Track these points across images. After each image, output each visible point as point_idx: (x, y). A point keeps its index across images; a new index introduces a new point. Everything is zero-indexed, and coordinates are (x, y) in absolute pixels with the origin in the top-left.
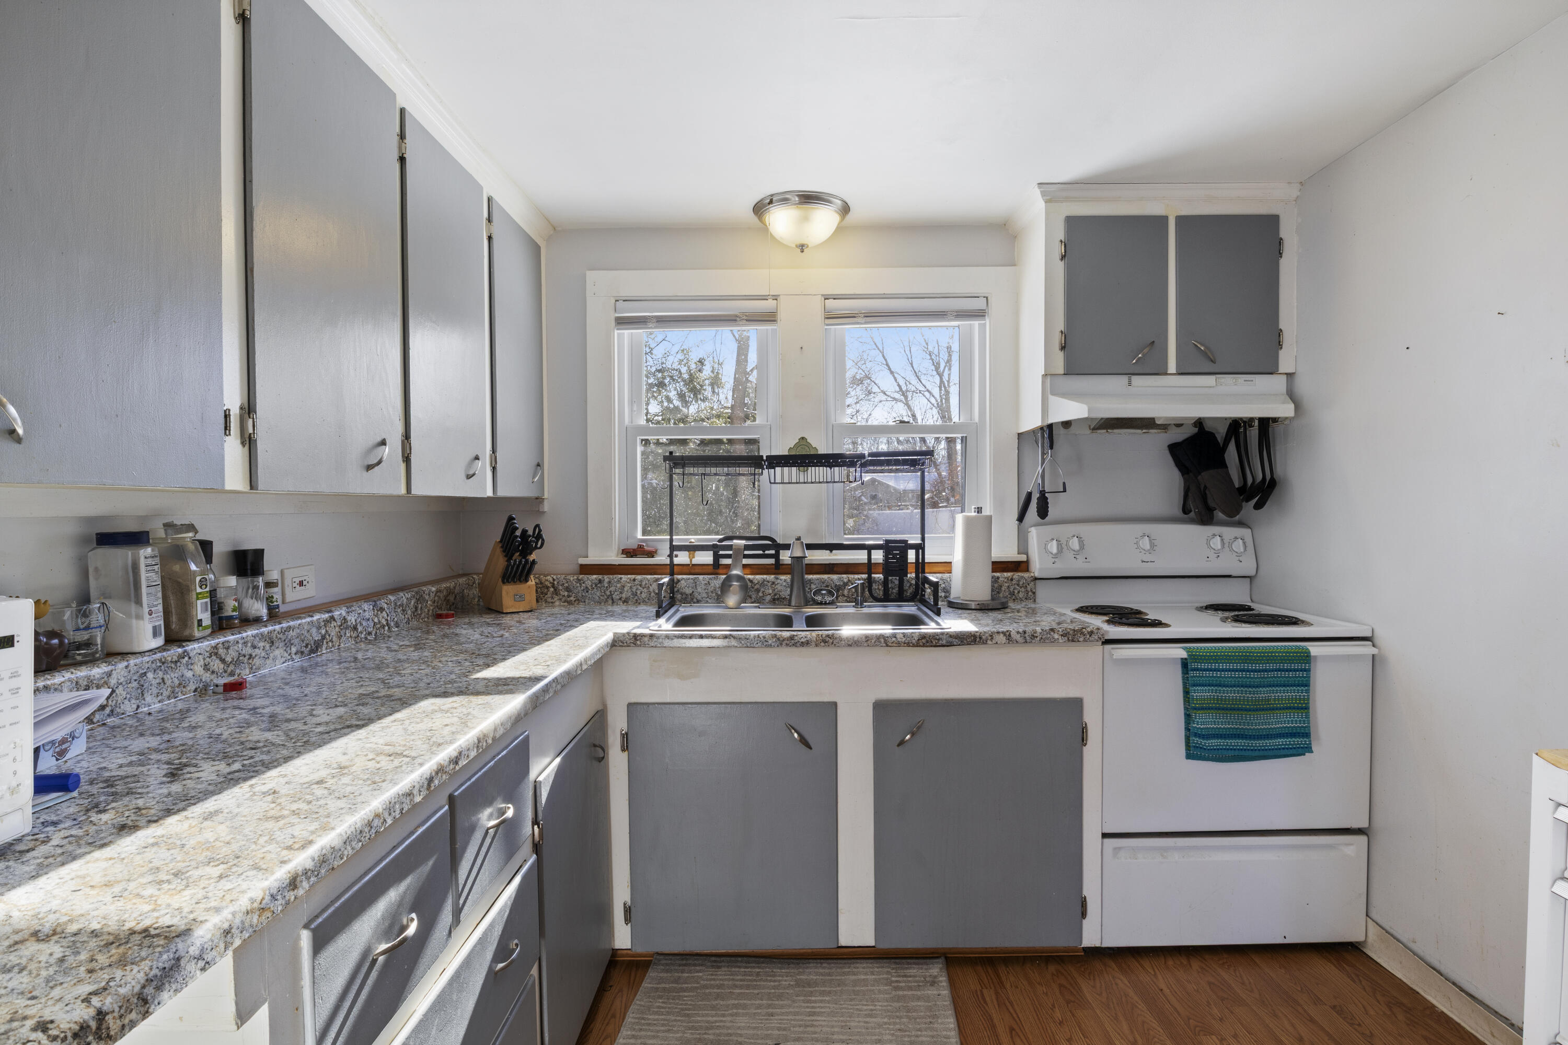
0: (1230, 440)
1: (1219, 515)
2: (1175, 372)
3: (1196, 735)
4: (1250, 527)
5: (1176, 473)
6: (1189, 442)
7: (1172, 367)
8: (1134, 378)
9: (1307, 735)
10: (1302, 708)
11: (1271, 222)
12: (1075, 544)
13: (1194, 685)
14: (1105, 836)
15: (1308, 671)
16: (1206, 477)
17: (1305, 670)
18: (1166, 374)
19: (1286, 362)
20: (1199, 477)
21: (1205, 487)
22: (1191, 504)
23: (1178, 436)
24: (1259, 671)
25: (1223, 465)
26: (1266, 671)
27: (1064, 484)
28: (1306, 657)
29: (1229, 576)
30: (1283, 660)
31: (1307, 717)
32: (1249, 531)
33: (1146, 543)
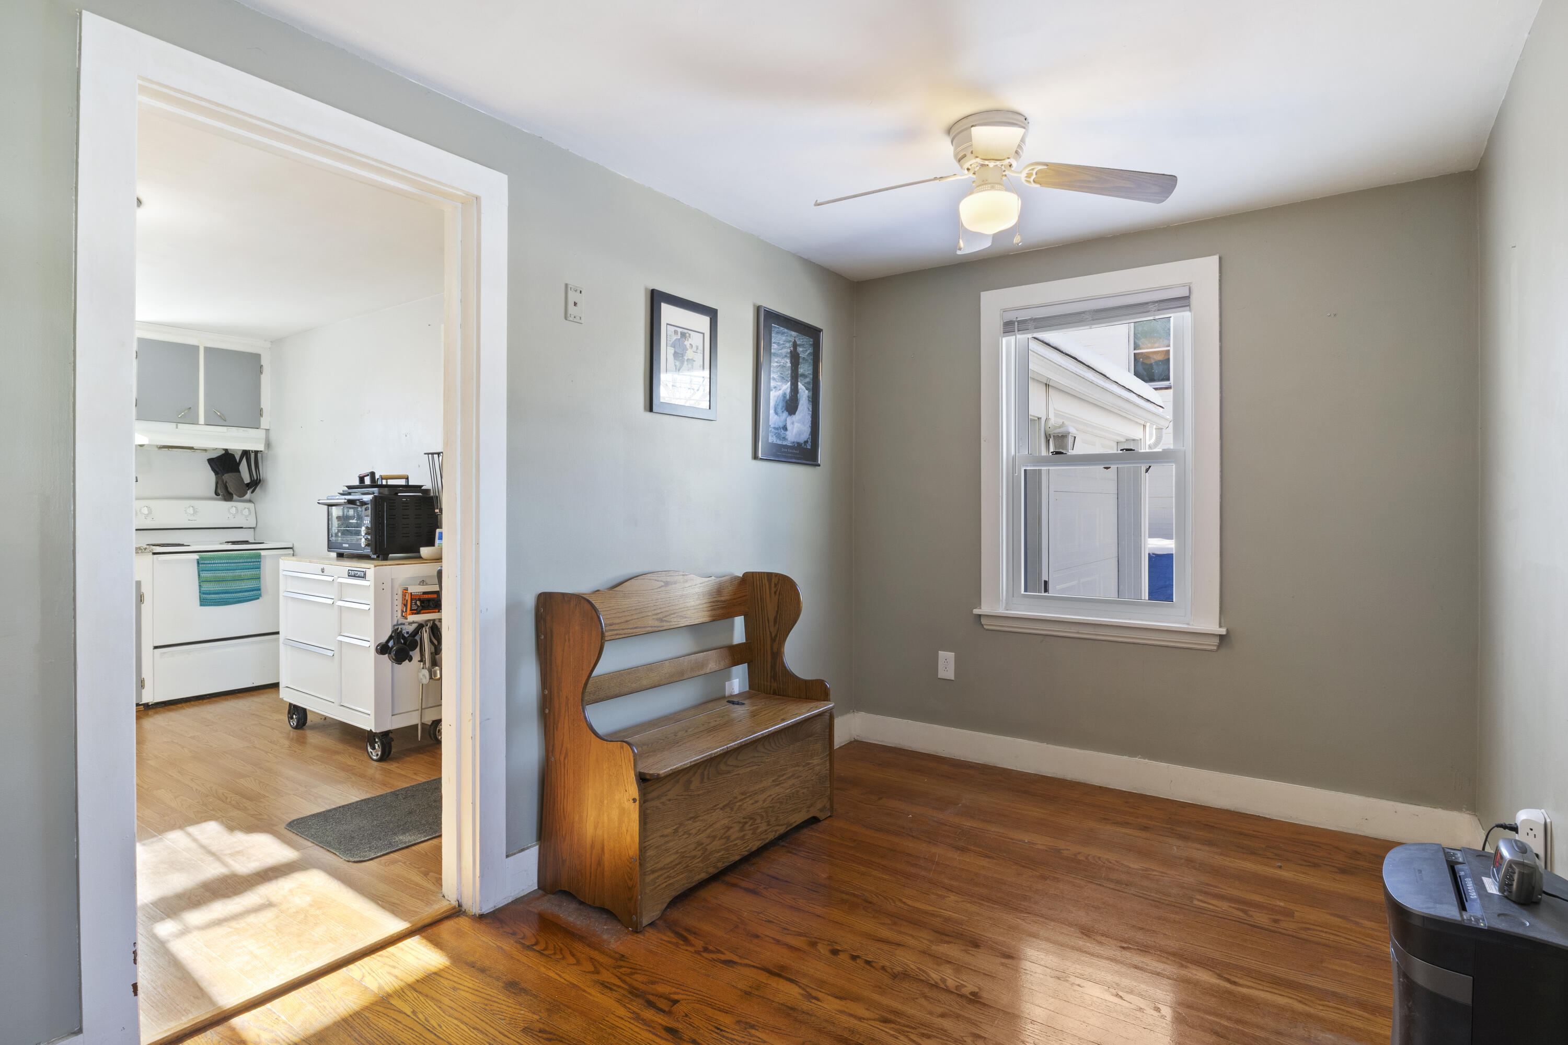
0: (243, 458)
1: (235, 497)
2: (203, 424)
3: (203, 593)
4: (253, 503)
5: (212, 474)
6: (219, 458)
7: (202, 420)
8: (179, 424)
9: (259, 590)
10: (257, 578)
11: (257, 357)
12: (145, 511)
13: (203, 571)
14: (156, 648)
15: (260, 562)
16: (226, 477)
17: (259, 562)
18: (198, 424)
19: (265, 422)
20: (223, 477)
21: (226, 482)
22: (219, 491)
23: (214, 455)
24: (236, 563)
25: (238, 471)
26: (240, 563)
27: (136, 477)
28: (259, 556)
29: (242, 528)
30: (247, 558)
31: (260, 582)
32: (253, 504)
33: (191, 511)
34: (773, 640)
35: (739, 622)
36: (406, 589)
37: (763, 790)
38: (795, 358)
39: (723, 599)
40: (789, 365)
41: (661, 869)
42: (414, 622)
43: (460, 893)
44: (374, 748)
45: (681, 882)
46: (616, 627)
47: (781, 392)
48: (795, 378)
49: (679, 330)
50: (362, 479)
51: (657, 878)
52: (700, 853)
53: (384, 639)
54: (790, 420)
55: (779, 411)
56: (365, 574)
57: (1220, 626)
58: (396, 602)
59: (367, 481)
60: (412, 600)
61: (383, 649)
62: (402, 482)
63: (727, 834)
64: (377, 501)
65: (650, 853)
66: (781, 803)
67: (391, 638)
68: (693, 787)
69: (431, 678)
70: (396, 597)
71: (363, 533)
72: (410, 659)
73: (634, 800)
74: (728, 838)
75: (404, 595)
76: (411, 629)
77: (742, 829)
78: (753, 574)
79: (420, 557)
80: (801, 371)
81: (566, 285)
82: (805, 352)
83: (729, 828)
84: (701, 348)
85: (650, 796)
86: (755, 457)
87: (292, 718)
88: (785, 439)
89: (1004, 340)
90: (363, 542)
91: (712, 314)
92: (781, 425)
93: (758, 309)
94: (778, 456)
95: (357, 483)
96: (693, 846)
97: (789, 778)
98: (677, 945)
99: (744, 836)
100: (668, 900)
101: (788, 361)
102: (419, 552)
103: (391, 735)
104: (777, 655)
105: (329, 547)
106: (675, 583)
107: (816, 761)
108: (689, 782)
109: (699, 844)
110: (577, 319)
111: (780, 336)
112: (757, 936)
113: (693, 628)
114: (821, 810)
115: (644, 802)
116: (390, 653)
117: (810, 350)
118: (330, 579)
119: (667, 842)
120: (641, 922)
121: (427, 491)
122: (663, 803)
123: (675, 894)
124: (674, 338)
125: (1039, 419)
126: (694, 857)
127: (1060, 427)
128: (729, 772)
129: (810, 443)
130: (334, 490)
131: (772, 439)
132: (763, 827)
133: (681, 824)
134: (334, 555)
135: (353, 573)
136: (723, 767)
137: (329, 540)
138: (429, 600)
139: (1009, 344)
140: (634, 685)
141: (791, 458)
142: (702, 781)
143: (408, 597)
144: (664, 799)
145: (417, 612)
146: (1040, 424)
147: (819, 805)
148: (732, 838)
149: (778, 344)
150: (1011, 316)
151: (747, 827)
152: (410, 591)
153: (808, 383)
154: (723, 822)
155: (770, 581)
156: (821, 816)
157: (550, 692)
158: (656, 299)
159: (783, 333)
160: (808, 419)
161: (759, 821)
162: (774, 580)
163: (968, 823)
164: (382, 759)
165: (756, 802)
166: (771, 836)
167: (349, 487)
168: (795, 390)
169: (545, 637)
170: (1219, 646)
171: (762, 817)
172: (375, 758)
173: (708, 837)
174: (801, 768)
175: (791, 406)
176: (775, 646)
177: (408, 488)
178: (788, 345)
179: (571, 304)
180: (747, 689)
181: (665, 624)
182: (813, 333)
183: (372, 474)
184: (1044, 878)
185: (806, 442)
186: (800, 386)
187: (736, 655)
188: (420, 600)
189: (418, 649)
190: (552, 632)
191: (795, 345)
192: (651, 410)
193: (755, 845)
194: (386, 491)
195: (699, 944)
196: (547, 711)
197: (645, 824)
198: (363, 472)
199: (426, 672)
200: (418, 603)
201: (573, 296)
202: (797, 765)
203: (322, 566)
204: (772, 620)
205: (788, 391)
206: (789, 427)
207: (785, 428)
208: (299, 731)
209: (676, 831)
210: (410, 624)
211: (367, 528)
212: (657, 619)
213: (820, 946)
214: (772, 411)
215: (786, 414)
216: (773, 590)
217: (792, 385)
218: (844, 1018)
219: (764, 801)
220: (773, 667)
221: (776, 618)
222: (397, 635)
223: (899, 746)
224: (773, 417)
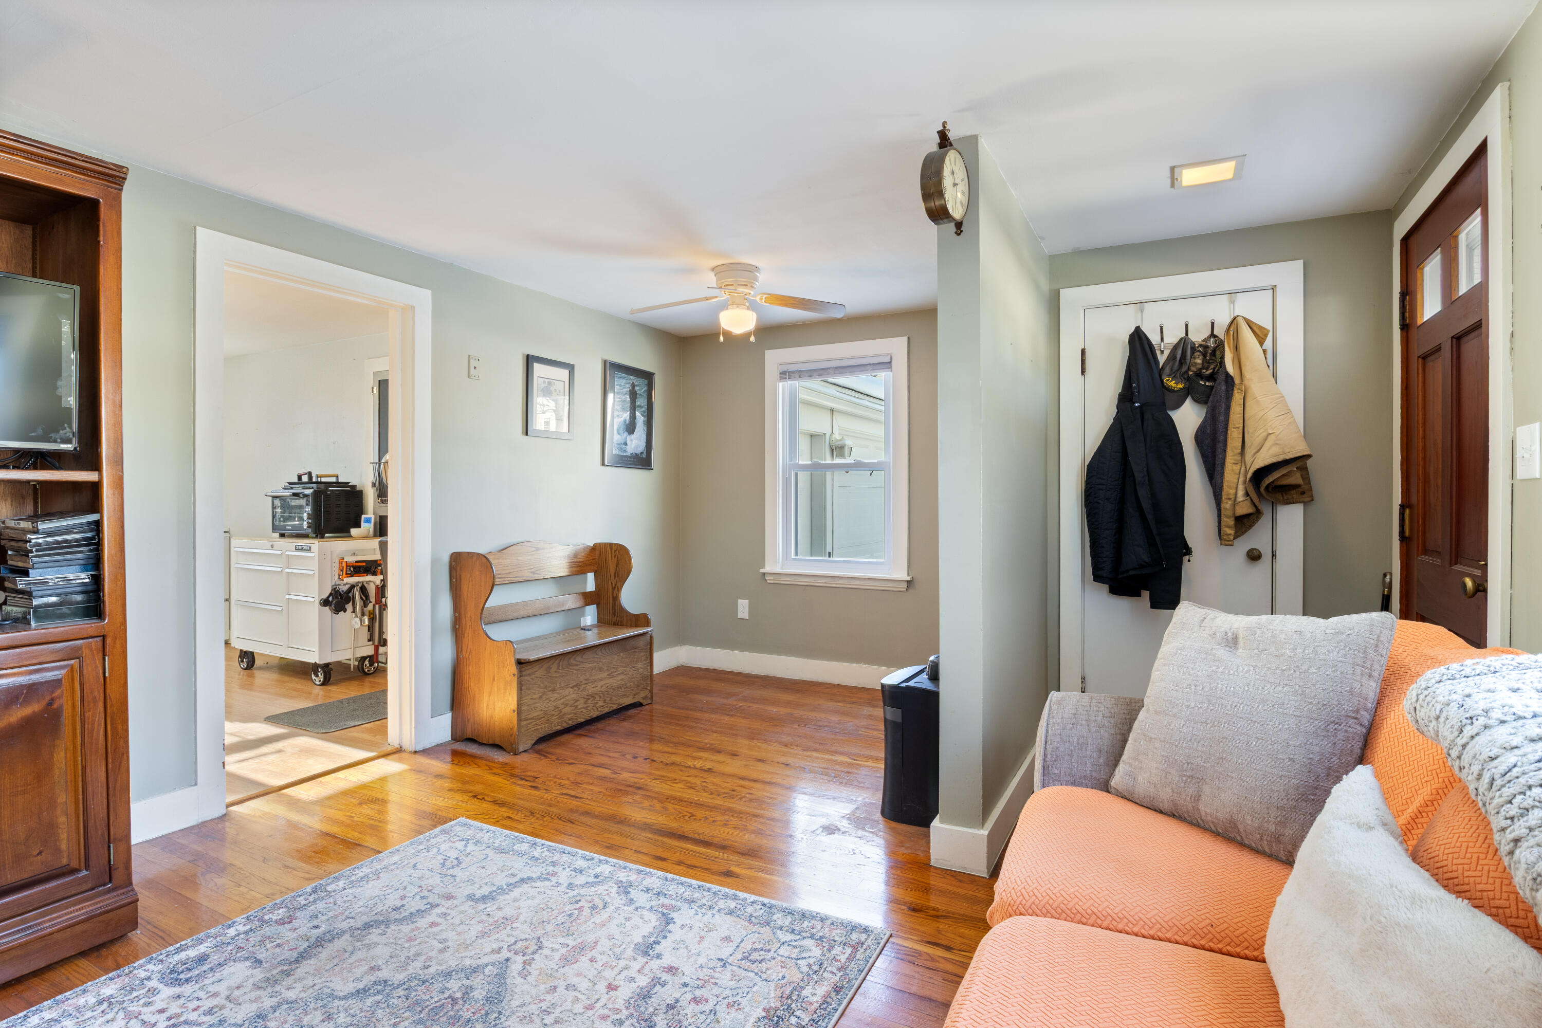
34: (614, 588)
35: (591, 576)
36: (343, 559)
37: (601, 680)
38: (633, 395)
39: (578, 560)
40: (628, 399)
41: (531, 719)
42: (347, 584)
43: (401, 739)
44: (317, 676)
45: (545, 730)
46: (503, 576)
47: (622, 419)
48: (633, 408)
49: (547, 380)
50: (300, 477)
51: (529, 724)
52: (557, 713)
53: (325, 595)
54: (629, 438)
55: (621, 432)
56: (310, 548)
57: (908, 575)
58: (334, 569)
59: (305, 479)
60: (347, 566)
61: (325, 603)
62: (333, 480)
63: (576, 704)
64: (316, 494)
65: (524, 708)
66: (614, 689)
67: (331, 594)
68: (552, 671)
69: (361, 624)
70: (334, 565)
71: (305, 518)
72: (345, 611)
73: (514, 675)
74: (576, 707)
75: (340, 563)
76: (345, 588)
77: (586, 703)
78: (600, 544)
79: (351, 537)
80: (638, 403)
81: (469, 356)
82: (641, 390)
83: (577, 701)
84: (562, 391)
85: (524, 673)
86: (603, 464)
87: (242, 661)
88: (625, 451)
89: (781, 384)
90: (305, 525)
91: (571, 368)
92: (623, 442)
93: (605, 362)
94: (620, 463)
95: (296, 480)
96: (553, 708)
97: (620, 674)
98: (540, 758)
99: (587, 707)
100: (536, 739)
101: (628, 397)
102: (349, 532)
103: (330, 666)
104: (616, 598)
105: (273, 529)
106: (544, 549)
107: (640, 665)
108: (549, 668)
109: (557, 707)
110: (477, 378)
111: (621, 380)
112: (590, 754)
113: (556, 579)
114: (644, 698)
115: (520, 676)
116: (330, 606)
117: (645, 388)
118: (279, 552)
119: (535, 703)
120: (518, 749)
121: (354, 487)
122: (532, 679)
123: (540, 736)
124: (543, 385)
125: (825, 434)
126: (553, 715)
127: (840, 440)
128: (577, 665)
129: (645, 453)
130: (278, 486)
131: (616, 452)
132: (601, 703)
133: (544, 693)
134: (277, 535)
135: (300, 548)
136: (572, 661)
137: (273, 524)
138: (360, 567)
139: (783, 387)
140: (515, 614)
141: (631, 464)
142: (558, 668)
143: (344, 565)
144: (533, 676)
145: (351, 575)
146: (825, 439)
147: (642, 694)
148: (579, 707)
149: (620, 386)
150: (784, 368)
151: (589, 701)
152: (345, 560)
153: (644, 412)
154: (573, 696)
155: (611, 549)
156: (644, 702)
157: (460, 614)
158: (529, 360)
159: (624, 378)
160: (644, 437)
161: (598, 699)
162: (614, 548)
163: (740, 704)
164: (325, 683)
165: (596, 687)
166: (607, 710)
167: (290, 483)
168: (633, 417)
169: (456, 580)
170: (908, 588)
171: (600, 697)
172: (318, 683)
173: (562, 704)
174: (628, 669)
175: (630, 428)
176: (615, 592)
177: (338, 484)
178: (627, 386)
179: (472, 368)
180: (596, 622)
181: (536, 575)
182: (648, 377)
183: (310, 474)
184: (776, 725)
185: (642, 453)
186: (637, 414)
187: (589, 598)
188: (353, 567)
189: (351, 603)
190: (460, 576)
191: (633, 386)
192: (527, 434)
193: (595, 714)
194: (322, 486)
195: (554, 758)
196: (457, 627)
197: (521, 690)
198: (301, 472)
199: (358, 620)
200: (352, 569)
201: (473, 363)
202: (626, 666)
203: (271, 543)
204: (612, 574)
205: (628, 418)
206: (628, 443)
207: (626, 444)
208: (249, 671)
209: (540, 697)
210: (345, 585)
211: (308, 514)
212: (531, 572)
213: (627, 756)
214: (615, 432)
215: (626, 433)
216: (614, 554)
217: (631, 413)
218: (632, 779)
219: (602, 687)
220: (614, 606)
221: (615, 573)
222: (335, 592)
223: (712, 668)
224: (615, 436)
